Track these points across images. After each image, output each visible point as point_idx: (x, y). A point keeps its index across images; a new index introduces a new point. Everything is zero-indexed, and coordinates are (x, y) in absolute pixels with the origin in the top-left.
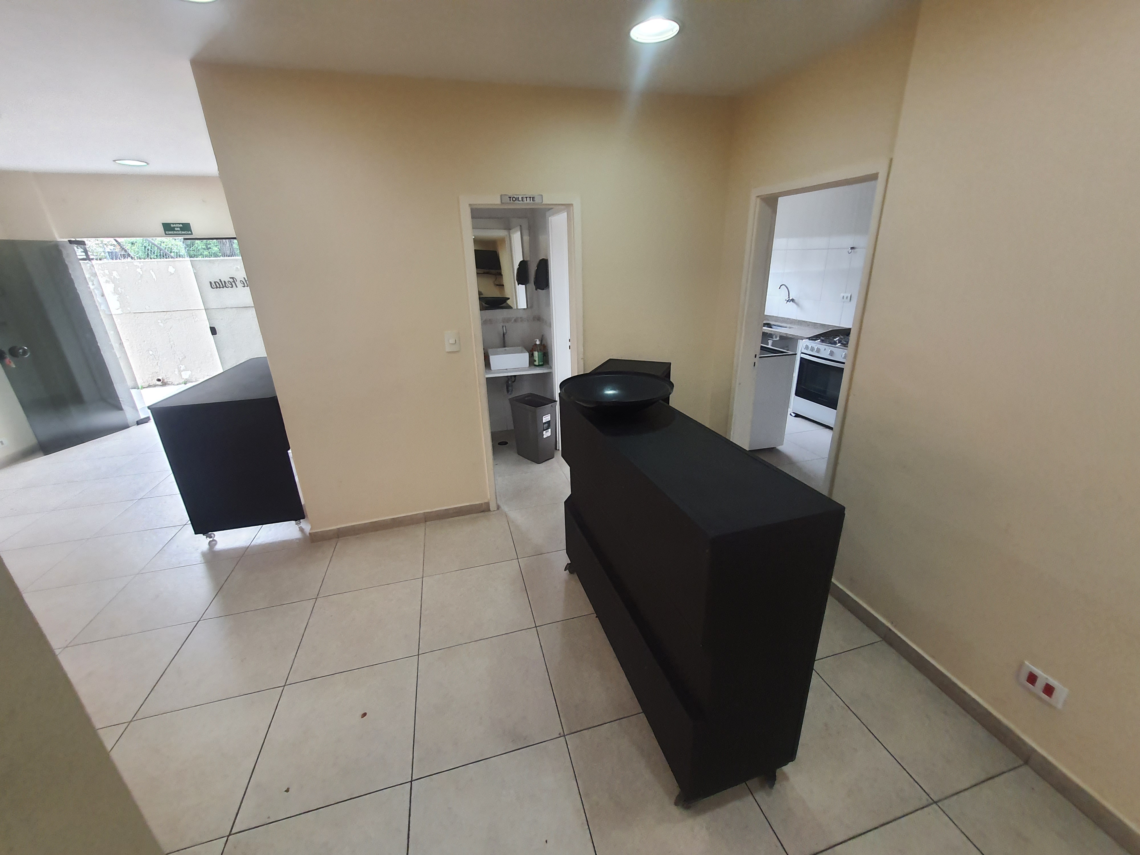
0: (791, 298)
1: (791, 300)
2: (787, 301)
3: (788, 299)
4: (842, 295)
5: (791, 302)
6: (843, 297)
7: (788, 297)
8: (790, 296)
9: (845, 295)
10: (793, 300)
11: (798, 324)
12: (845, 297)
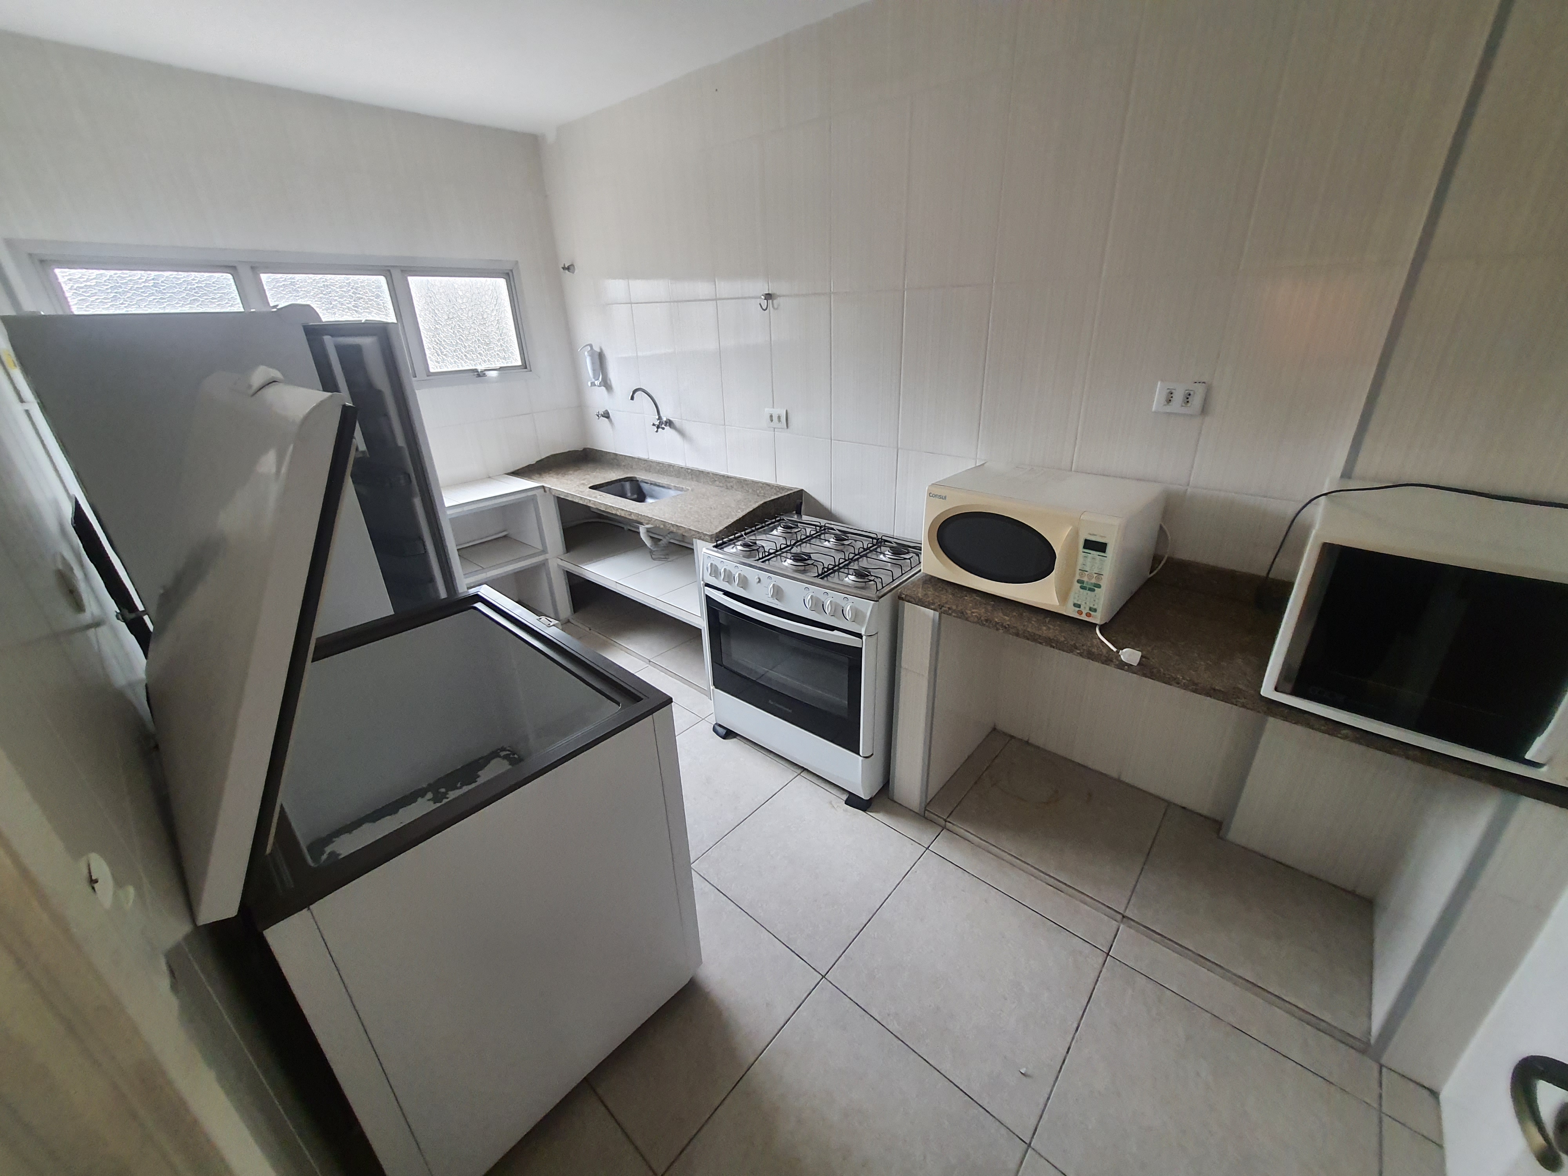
0: (664, 419)
1: (666, 422)
2: (658, 427)
3: (657, 423)
4: (768, 410)
5: (667, 428)
6: (771, 416)
7: (657, 417)
8: (662, 415)
9: (776, 412)
10: (669, 423)
11: (692, 478)
12: (775, 419)
